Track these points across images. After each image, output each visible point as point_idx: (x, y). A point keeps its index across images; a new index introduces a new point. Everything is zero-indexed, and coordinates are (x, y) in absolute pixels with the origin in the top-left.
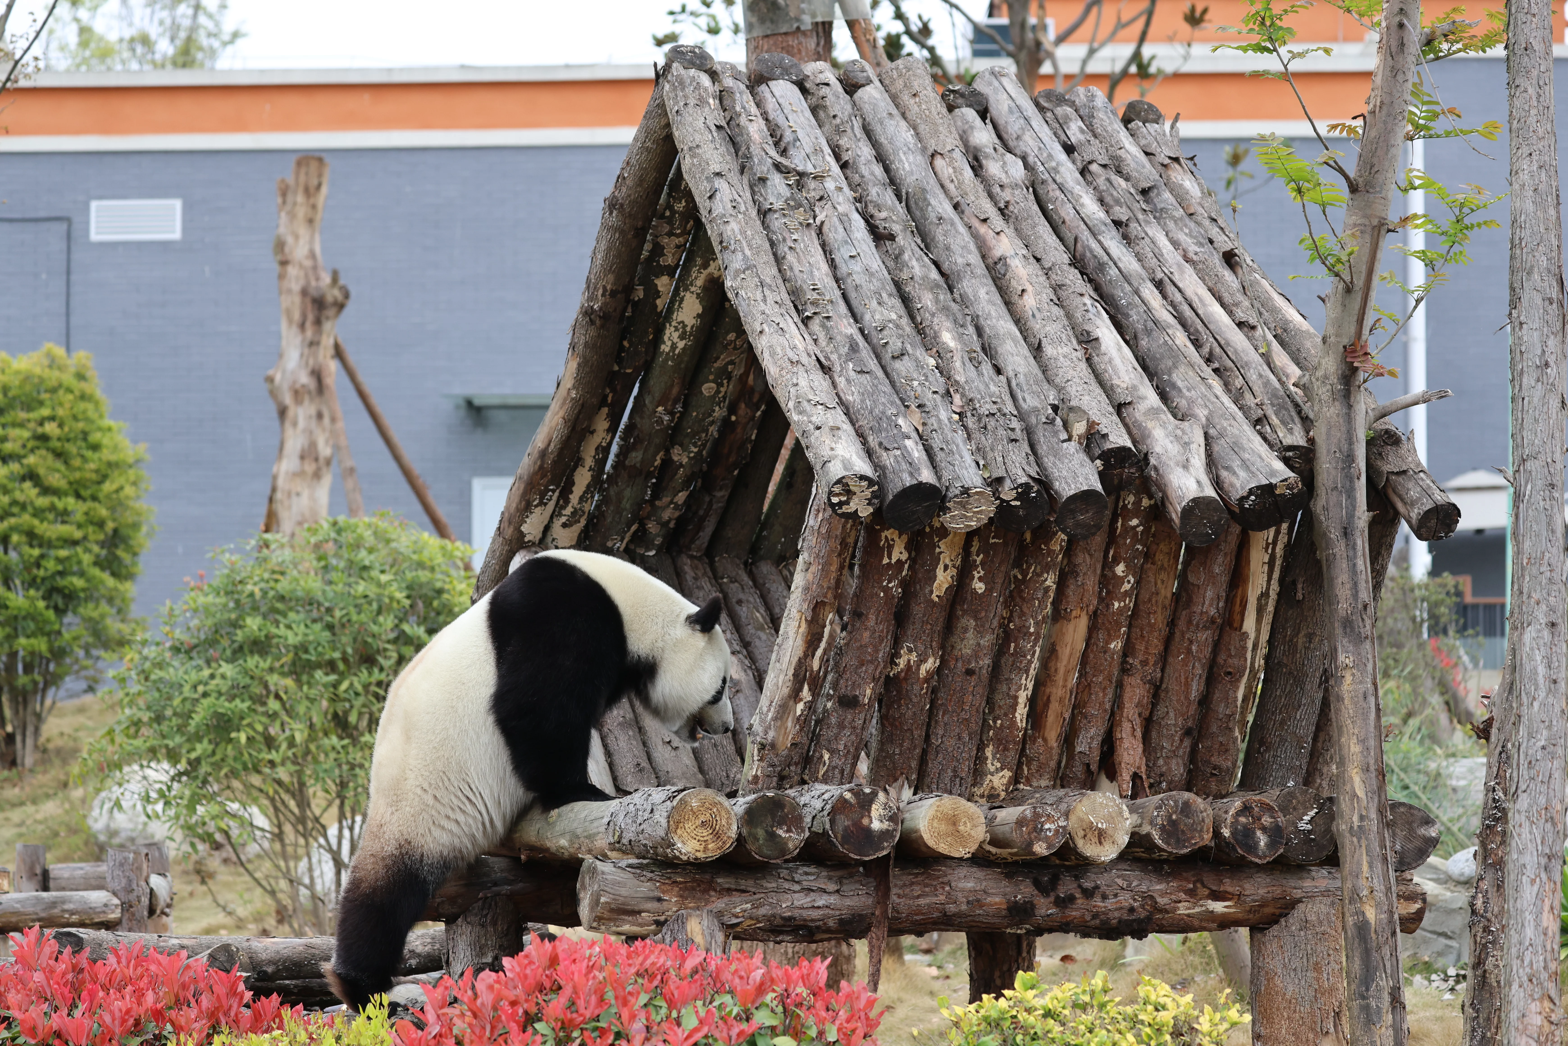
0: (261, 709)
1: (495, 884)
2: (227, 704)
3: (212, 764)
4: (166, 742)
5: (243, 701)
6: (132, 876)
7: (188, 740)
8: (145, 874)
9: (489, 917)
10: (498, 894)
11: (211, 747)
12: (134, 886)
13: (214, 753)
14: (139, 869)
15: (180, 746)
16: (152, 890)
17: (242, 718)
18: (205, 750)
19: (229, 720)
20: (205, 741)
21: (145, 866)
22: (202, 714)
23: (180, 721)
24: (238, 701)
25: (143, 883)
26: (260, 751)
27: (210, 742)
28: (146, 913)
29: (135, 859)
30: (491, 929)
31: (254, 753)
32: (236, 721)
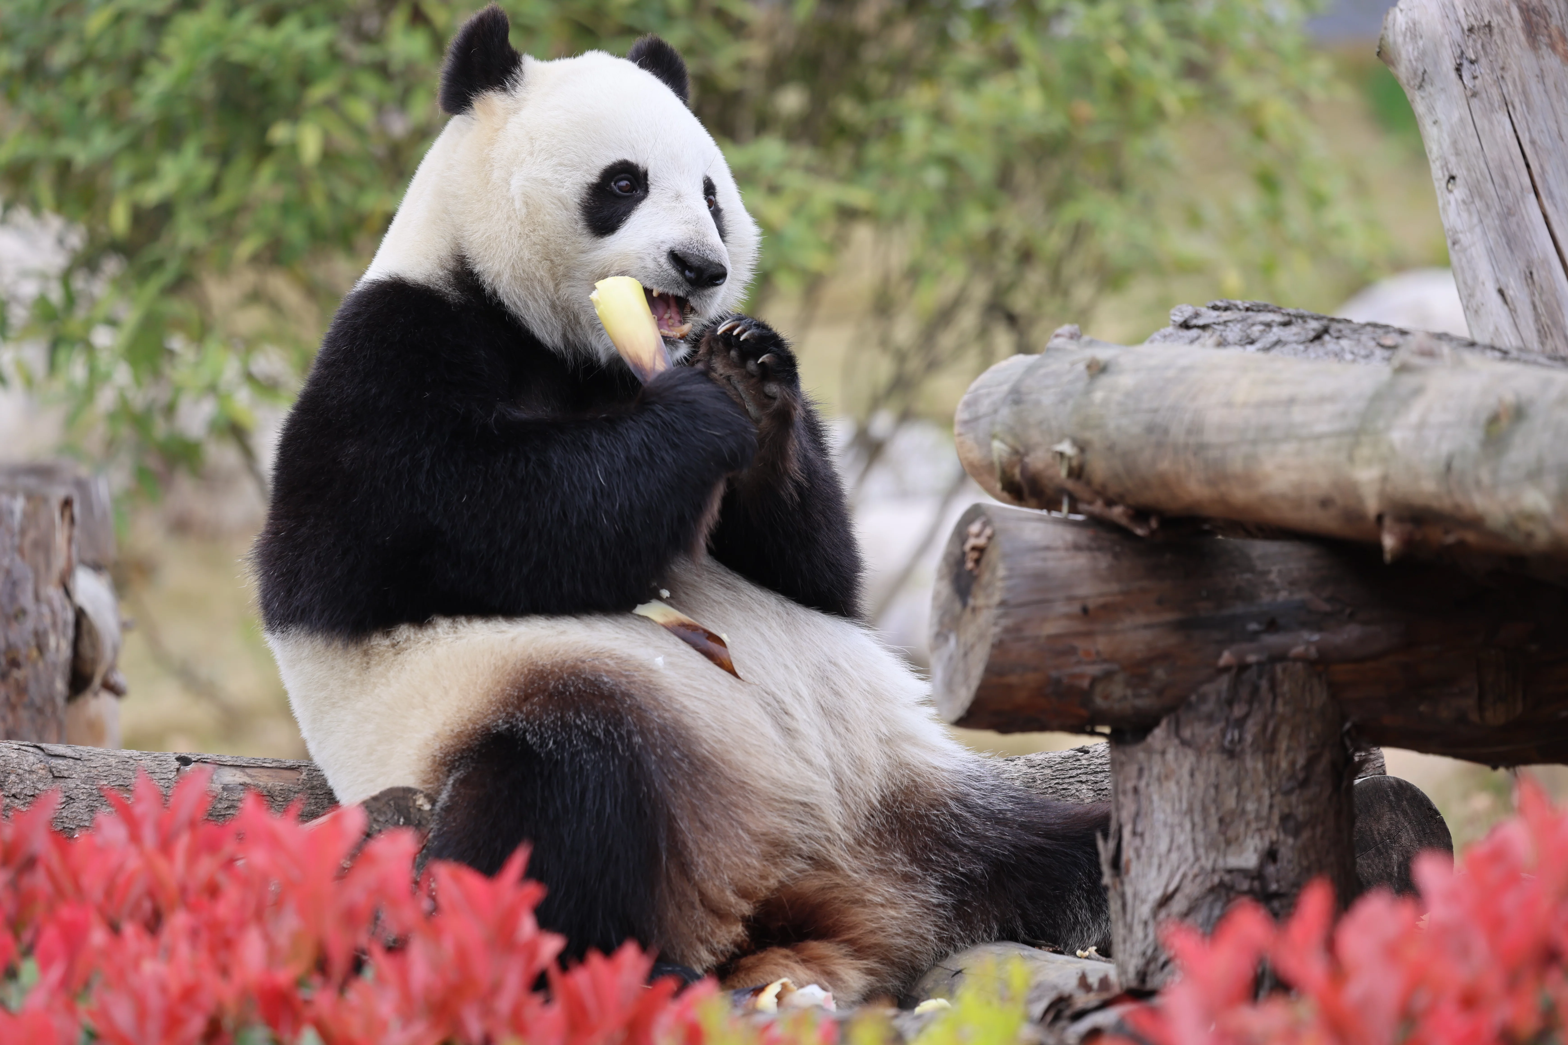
0: (363, 53)
1: (1272, 625)
2: (260, 36)
3: (209, 224)
4: (67, 147)
5: (309, 25)
6: (21, 568)
7: (134, 146)
8: (59, 563)
9: (1251, 729)
10: (1280, 657)
11: (206, 171)
12: (27, 600)
13: (214, 188)
14: (44, 546)
15: (108, 163)
16: (80, 615)
17: (304, 80)
18: (187, 180)
19: (266, 87)
20: (190, 151)
21: (60, 538)
22: (180, 64)
23: (108, 83)
24: (291, 27)
25: (53, 592)
26: (361, 187)
27: (206, 152)
28: (60, 686)
29: (30, 517)
30: (1255, 764)
31: (345, 192)
32: (286, 90)
